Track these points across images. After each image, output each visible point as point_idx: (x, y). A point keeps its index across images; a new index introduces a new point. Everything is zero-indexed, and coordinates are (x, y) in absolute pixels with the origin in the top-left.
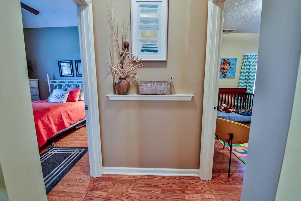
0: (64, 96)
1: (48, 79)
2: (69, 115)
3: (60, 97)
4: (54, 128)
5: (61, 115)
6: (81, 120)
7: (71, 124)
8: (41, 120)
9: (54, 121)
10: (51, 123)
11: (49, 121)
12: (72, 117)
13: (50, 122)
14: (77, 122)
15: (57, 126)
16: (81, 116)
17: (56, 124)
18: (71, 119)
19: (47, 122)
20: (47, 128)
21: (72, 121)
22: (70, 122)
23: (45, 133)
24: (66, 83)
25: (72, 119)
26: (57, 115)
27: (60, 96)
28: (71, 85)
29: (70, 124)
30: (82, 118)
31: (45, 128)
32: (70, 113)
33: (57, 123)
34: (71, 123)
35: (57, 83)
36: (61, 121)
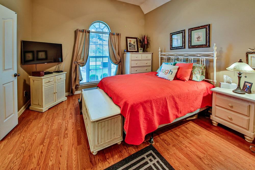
0: (172, 72)
1: (160, 52)
2: (176, 103)
3: (167, 73)
4: (156, 120)
5: (167, 102)
6: (191, 112)
7: (177, 117)
8: (143, 107)
9: (158, 110)
10: (153, 113)
11: (152, 109)
12: (179, 107)
13: (153, 111)
14: (185, 114)
15: (160, 117)
16: (192, 107)
17: (158, 114)
18: (177, 109)
19: (150, 111)
20: (148, 119)
21: (179, 112)
22: (177, 113)
23: (145, 125)
24: (175, 56)
25: (180, 110)
26: (162, 102)
27: (167, 71)
28: (181, 59)
29: (175, 117)
30: (192, 109)
31: (146, 119)
32: (177, 100)
33: (161, 113)
34: (178, 115)
35: (167, 56)
36: (166, 111)
